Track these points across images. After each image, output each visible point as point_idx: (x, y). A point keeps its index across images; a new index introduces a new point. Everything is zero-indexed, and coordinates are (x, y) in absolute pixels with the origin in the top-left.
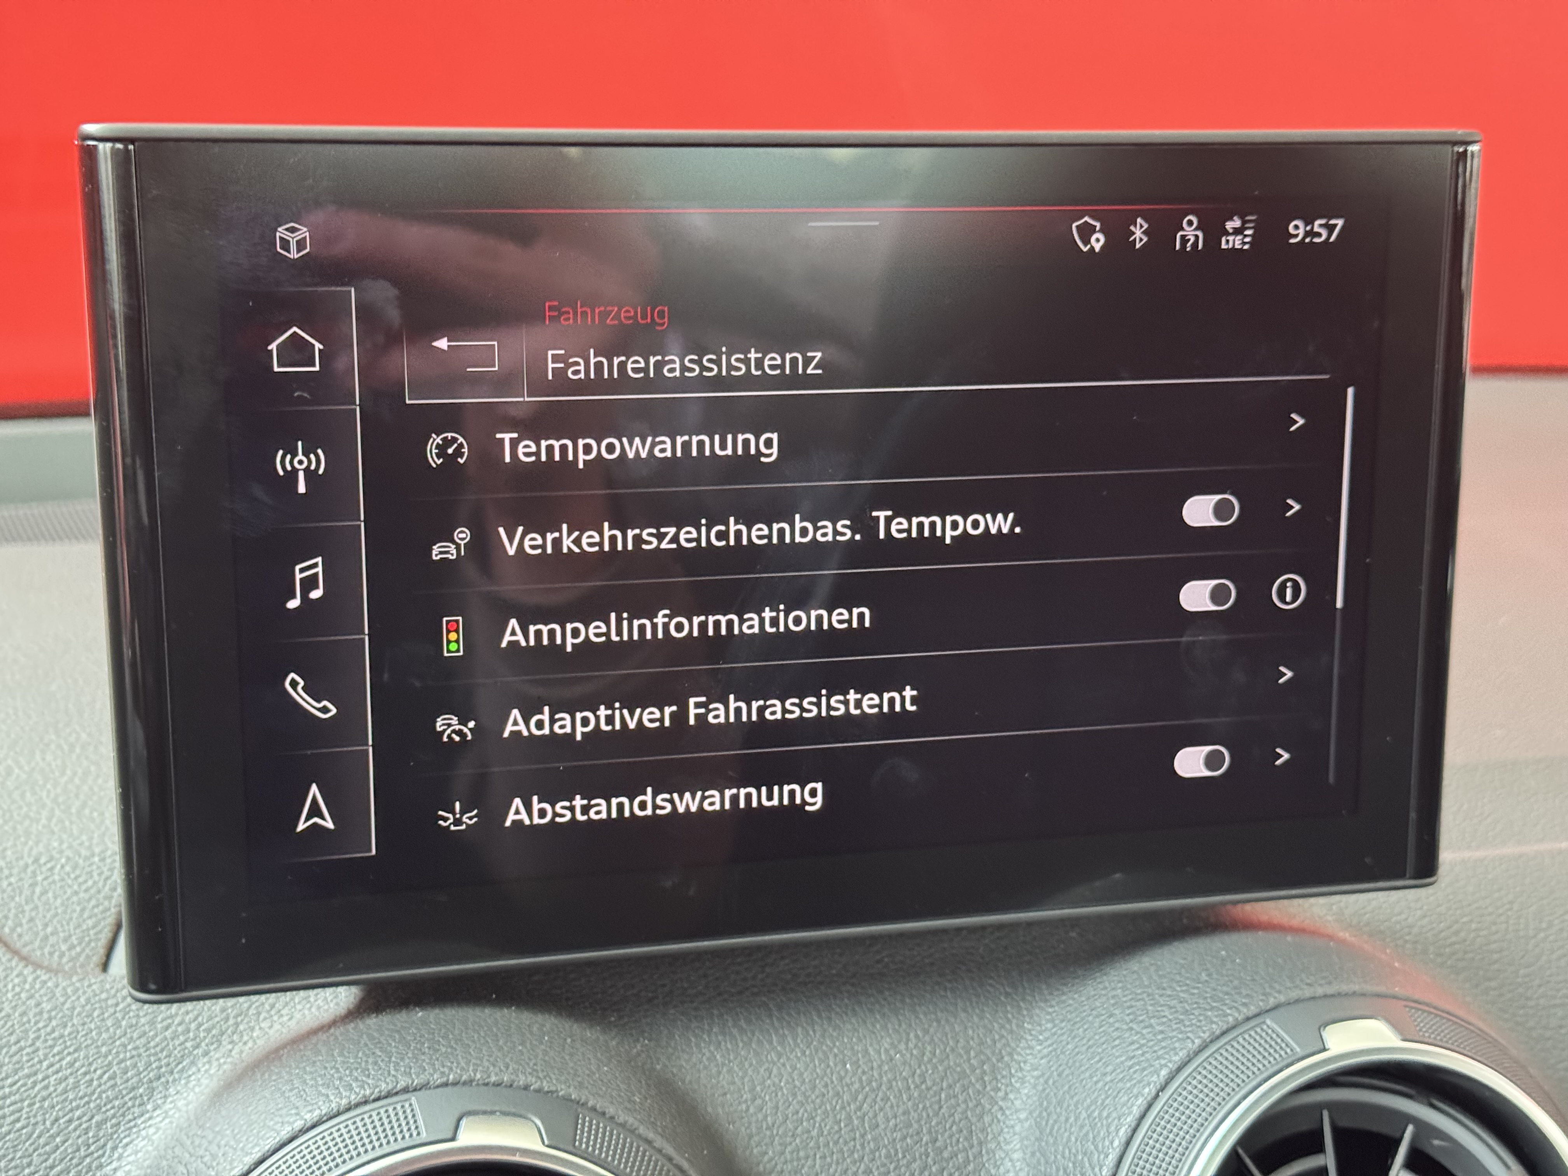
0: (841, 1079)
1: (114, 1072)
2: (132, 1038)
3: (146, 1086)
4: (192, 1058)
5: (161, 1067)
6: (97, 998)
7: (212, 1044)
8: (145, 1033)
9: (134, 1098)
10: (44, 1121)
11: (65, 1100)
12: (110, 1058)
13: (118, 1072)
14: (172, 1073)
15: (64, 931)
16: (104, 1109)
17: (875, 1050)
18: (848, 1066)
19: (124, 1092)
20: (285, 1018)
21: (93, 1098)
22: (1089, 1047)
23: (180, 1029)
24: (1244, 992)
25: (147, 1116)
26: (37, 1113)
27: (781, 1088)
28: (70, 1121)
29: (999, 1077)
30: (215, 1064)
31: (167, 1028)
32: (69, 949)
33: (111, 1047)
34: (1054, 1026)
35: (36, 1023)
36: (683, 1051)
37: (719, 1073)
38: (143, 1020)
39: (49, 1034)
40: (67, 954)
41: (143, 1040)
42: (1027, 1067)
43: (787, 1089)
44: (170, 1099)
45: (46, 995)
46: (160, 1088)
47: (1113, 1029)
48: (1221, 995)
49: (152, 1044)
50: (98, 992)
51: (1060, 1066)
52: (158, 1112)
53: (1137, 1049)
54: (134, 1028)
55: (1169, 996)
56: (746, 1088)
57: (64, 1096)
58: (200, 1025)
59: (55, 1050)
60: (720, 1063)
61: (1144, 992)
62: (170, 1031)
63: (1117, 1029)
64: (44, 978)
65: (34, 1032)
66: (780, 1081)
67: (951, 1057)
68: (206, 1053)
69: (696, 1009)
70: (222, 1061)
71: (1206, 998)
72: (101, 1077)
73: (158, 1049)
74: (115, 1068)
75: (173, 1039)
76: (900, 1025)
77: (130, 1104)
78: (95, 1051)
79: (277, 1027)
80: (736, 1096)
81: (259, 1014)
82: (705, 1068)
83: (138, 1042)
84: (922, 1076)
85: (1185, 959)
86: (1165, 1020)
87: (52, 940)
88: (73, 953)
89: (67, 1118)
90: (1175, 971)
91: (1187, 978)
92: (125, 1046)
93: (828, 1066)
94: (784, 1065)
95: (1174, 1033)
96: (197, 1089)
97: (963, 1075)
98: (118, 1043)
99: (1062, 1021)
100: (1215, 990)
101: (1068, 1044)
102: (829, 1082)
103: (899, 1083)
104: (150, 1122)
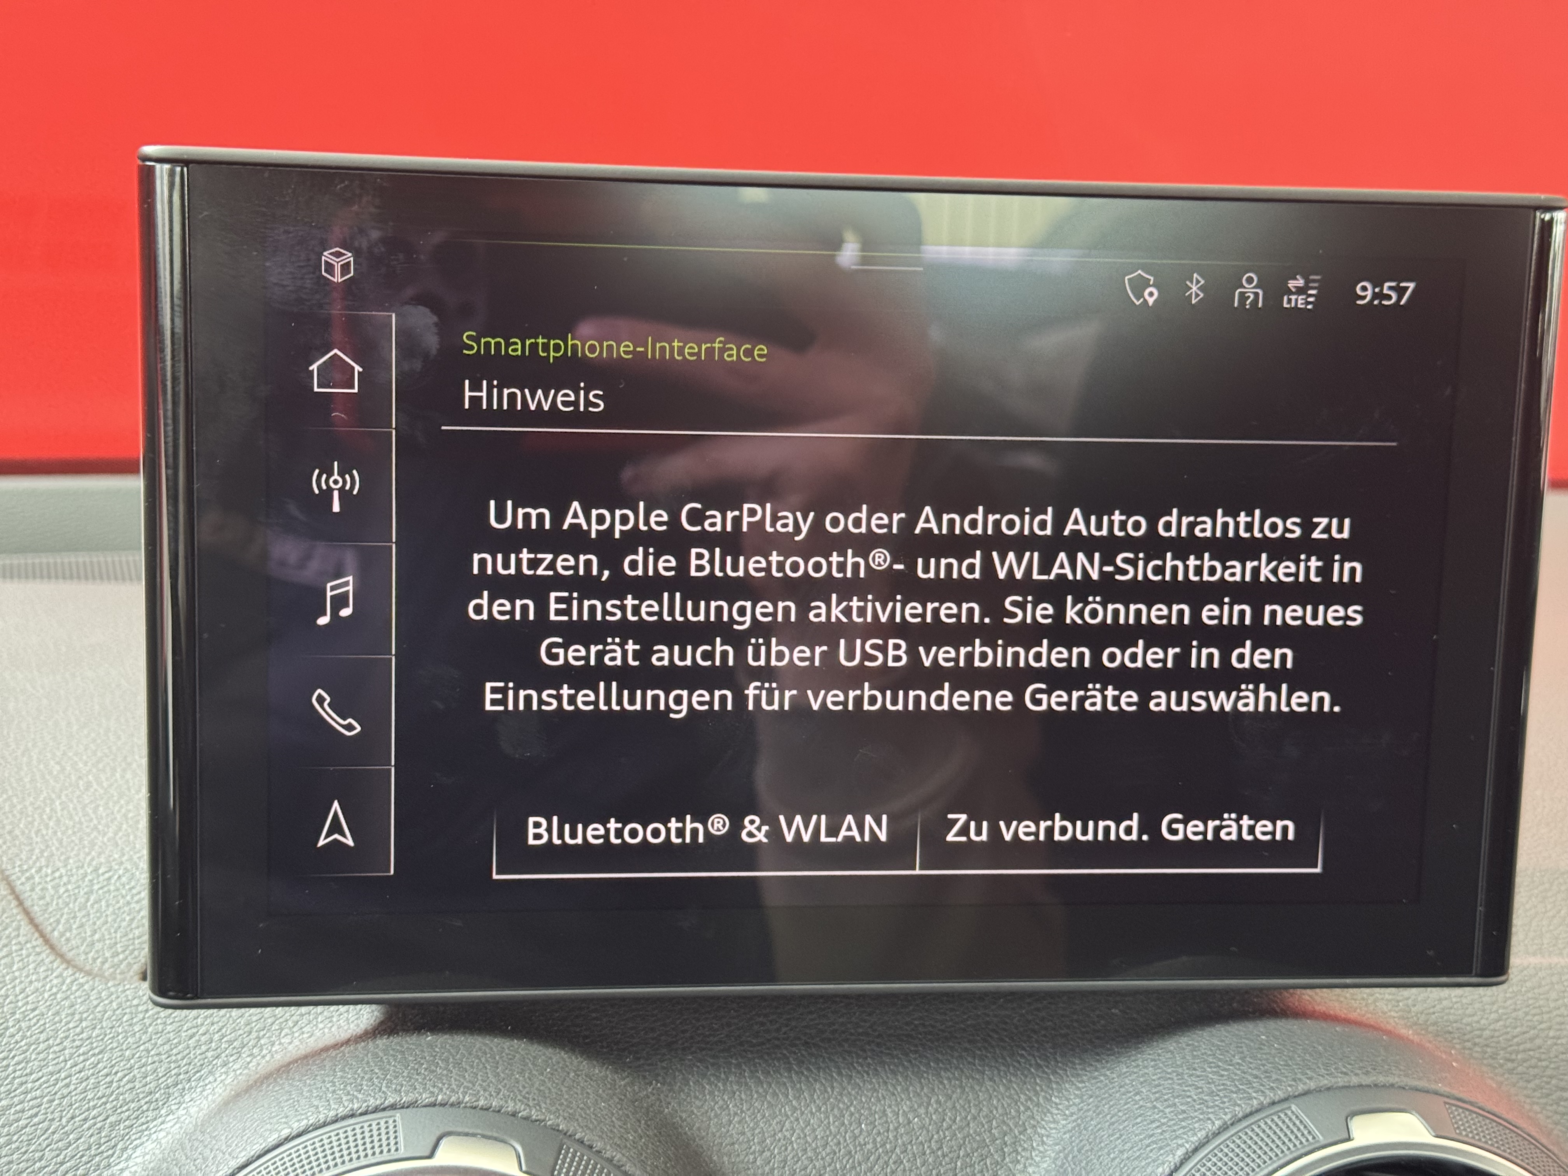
0: (855, 1138)
1: (134, 1076)
2: (156, 1044)
3: (162, 1091)
4: (210, 1067)
5: (180, 1074)
6: (128, 1003)
7: (232, 1056)
8: (169, 1041)
9: (149, 1102)
10: (61, 1118)
11: (84, 1099)
12: (132, 1061)
13: (138, 1076)
14: (189, 1080)
15: (110, 939)
16: (119, 1111)
17: (893, 1111)
18: (863, 1126)
19: (141, 1096)
20: (305, 1036)
21: (111, 1099)
22: (1113, 1124)
23: (203, 1039)
24: (1274, 1077)
25: (160, 1120)
26: (55, 1110)
27: (792, 1143)
28: (85, 1120)
29: (1020, 1149)
30: (232, 1074)
31: (191, 1037)
32: (113, 957)
33: (134, 1052)
34: (1082, 1102)
35: (67, 1023)
36: (696, 1098)
37: (730, 1122)
38: (169, 1028)
39: (78, 1035)
40: (110, 960)
41: (167, 1047)
42: (1050, 1142)
43: (798, 1144)
44: (184, 1105)
45: (80, 997)
46: (176, 1095)
47: (1137, 1106)
48: (1250, 1078)
49: (175, 1051)
50: (130, 998)
51: (1081, 1141)
52: (171, 1117)
53: (1158, 1127)
54: (159, 1035)
55: (1198, 1076)
56: (756, 1140)
57: (83, 1096)
58: (223, 1036)
59: (81, 1051)
60: (732, 1113)
61: (1174, 1072)
62: (194, 1039)
63: (1141, 1106)
64: (81, 981)
65: (64, 1032)
66: (792, 1135)
67: (971, 1125)
68: (225, 1064)
69: (714, 1057)
70: (238, 1072)
71: (1233, 1081)
72: (121, 1080)
73: (179, 1057)
74: (136, 1072)
75: (195, 1048)
76: (922, 1089)
77: (145, 1108)
78: (119, 1054)
79: (296, 1042)
80: (745, 1146)
81: (282, 1029)
82: (716, 1116)
83: (161, 1049)
84: (940, 1142)
85: (1222, 1041)
86: (1189, 1100)
87: (98, 946)
88: (116, 960)
89: (83, 1116)
90: (1209, 1053)
91: (1220, 1060)
92: (148, 1051)
93: (843, 1124)
94: (797, 1120)
95: (1196, 1114)
96: (210, 1097)
97: (983, 1144)
98: (142, 1048)
99: (1091, 1097)
100: (1245, 1073)
101: (1092, 1119)
102: (842, 1141)
103: (914, 1147)
104: (162, 1126)
